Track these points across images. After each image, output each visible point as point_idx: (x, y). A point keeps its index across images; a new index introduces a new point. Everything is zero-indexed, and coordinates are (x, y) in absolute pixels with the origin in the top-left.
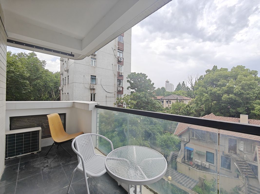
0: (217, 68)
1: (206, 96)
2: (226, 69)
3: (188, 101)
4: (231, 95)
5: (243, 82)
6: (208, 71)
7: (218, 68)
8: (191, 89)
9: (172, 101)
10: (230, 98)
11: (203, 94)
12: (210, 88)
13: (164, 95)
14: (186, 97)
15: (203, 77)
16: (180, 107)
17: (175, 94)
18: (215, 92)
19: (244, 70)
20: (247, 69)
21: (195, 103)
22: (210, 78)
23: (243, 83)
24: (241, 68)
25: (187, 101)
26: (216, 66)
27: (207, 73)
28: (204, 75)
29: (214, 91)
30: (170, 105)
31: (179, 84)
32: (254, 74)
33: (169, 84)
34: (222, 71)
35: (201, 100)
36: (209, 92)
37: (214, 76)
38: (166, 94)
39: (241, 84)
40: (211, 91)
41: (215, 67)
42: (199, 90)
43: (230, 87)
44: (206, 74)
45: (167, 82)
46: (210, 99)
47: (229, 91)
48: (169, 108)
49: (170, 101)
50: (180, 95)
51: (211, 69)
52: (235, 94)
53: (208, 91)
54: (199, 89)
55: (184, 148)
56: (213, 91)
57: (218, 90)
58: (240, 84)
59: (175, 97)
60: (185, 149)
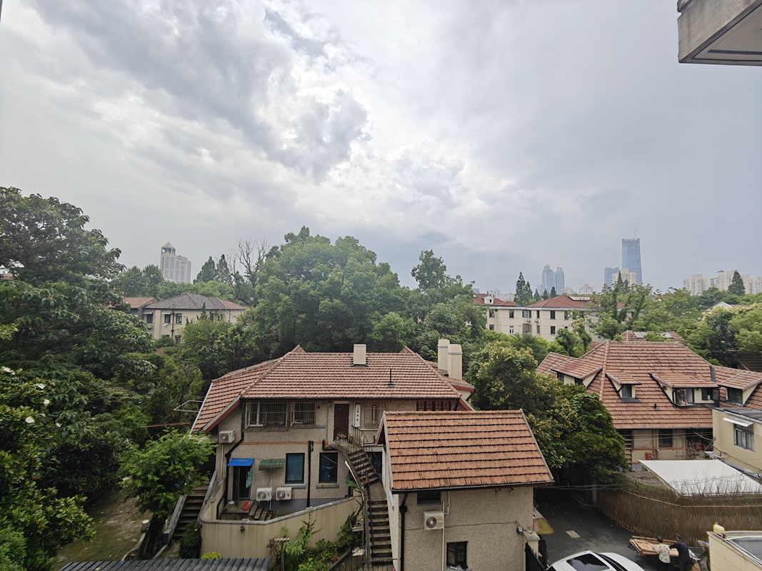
0: (308, 233)
1: (285, 302)
2: (327, 240)
3: (238, 314)
4: (336, 301)
5: (357, 272)
6: (289, 237)
7: (310, 235)
8: (246, 279)
9: (185, 315)
10: (334, 308)
11: (278, 295)
12: (294, 281)
13: (154, 293)
14: (231, 303)
15: (279, 249)
16: (213, 335)
17: (195, 290)
18: (306, 292)
19: (357, 248)
20: (362, 247)
21: (257, 320)
22: (294, 255)
23: (356, 275)
24: (351, 241)
25: (232, 313)
26: (308, 228)
27: (287, 241)
28: (282, 246)
29: (304, 289)
30: (177, 327)
31: (211, 262)
32: (371, 259)
33: (173, 258)
34: (318, 243)
35: (272, 313)
36: (293, 292)
37: (303, 251)
38: (161, 292)
39: (354, 277)
40: (297, 288)
41: (305, 231)
42: (270, 285)
43: (335, 282)
44: (284, 243)
45: (168, 249)
46: (294, 310)
47: (333, 291)
48: (174, 338)
49: (179, 317)
50: (211, 295)
51: (296, 234)
52: (343, 299)
53: (290, 289)
54: (270, 281)
55: (225, 466)
56: (301, 288)
57: (311, 288)
58: (352, 278)
59: (196, 301)
60: (228, 468)
